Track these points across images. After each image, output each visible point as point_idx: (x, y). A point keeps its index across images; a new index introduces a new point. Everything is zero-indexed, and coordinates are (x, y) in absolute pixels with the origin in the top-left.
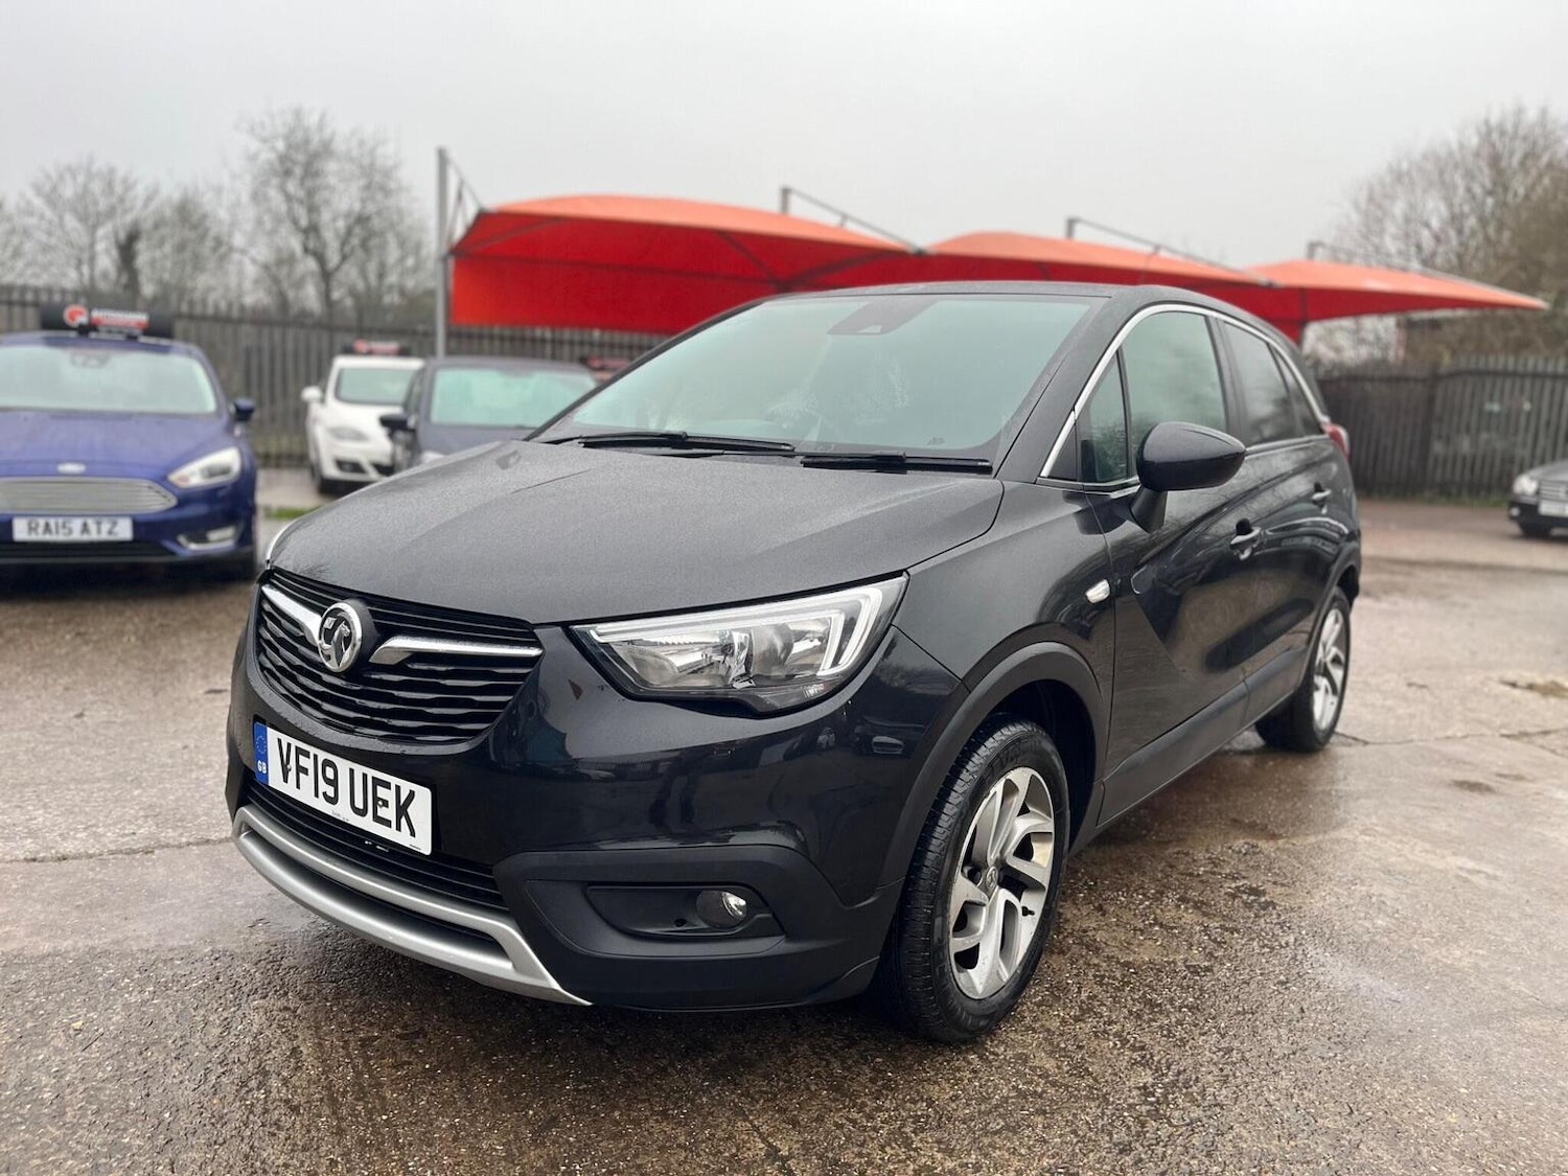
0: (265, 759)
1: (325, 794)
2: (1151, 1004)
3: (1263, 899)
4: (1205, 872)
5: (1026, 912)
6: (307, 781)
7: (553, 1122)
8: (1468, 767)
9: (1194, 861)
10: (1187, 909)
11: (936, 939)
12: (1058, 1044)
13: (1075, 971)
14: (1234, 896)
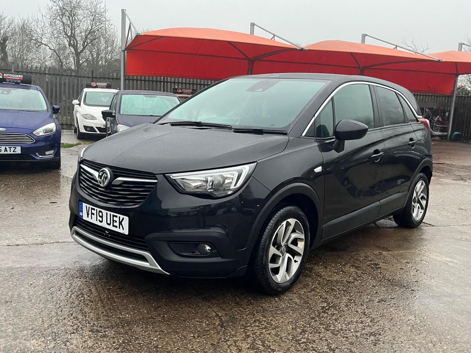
0: (82, 212)
1: (99, 220)
2: (333, 289)
3: (378, 266)
4: (362, 259)
5: (295, 261)
6: (94, 217)
7: (160, 307)
8: (465, 234)
9: (360, 256)
10: (352, 268)
11: (264, 262)
12: (302, 297)
13: (312, 281)
14: (369, 265)
